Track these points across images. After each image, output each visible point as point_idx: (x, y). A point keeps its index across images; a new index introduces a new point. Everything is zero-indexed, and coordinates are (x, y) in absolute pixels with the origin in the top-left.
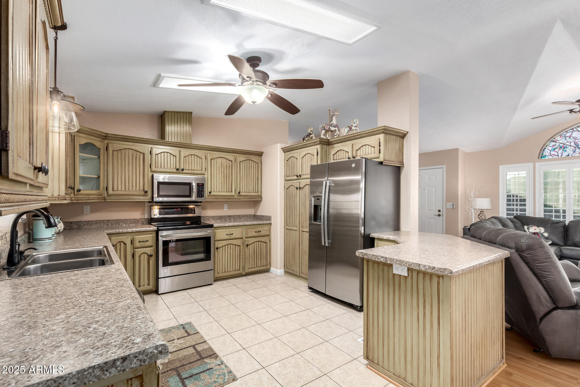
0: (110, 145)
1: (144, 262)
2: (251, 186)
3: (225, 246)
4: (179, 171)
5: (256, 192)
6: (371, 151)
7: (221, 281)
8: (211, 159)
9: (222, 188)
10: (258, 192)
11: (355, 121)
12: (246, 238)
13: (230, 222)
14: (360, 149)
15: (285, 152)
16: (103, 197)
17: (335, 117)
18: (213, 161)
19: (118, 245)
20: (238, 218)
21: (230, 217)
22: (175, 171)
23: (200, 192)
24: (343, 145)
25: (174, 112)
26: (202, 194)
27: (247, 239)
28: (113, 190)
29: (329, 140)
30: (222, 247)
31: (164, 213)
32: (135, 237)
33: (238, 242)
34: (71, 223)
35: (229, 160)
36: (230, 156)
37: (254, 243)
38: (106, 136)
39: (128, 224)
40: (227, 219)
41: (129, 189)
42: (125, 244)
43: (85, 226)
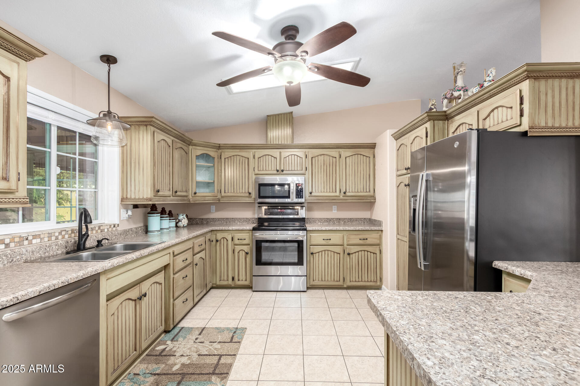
0: (223, 154)
1: (242, 258)
2: (360, 185)
3: (322, 251)
4: (279, 172)
5: (366, 192)
6: (507, 116)
7: (318, 289)
8: (312, 158)
9: (324, 188)
10: (370, 191)
11: (489, 72)
12: (347, 245)
13: (339, 225)
14: (489, 115)
15: (396, 140)
16: (218, 199)
17: (460, 75)
18: (314, 159)
19: (222, 240)
20: (349, 221)
21: (339, 220)
22: (276, 172)
23: (299, 193)
24: (465, 115)
25: (275, 115)
26: (302, 195)
27: (348, 247)
28: (225, 193)
29: (445, 112)
30: (319, 252)
31: (269, 213)
32: (235, 234)
33: (338, 249)
34: (202, 219)
35: (333, 157)
36: (334, 153)
37: (358, 252)
38: (219, 147)
40: (335, 222)
41: (237, 191)
42: (227, 240)
43: (212, 222)
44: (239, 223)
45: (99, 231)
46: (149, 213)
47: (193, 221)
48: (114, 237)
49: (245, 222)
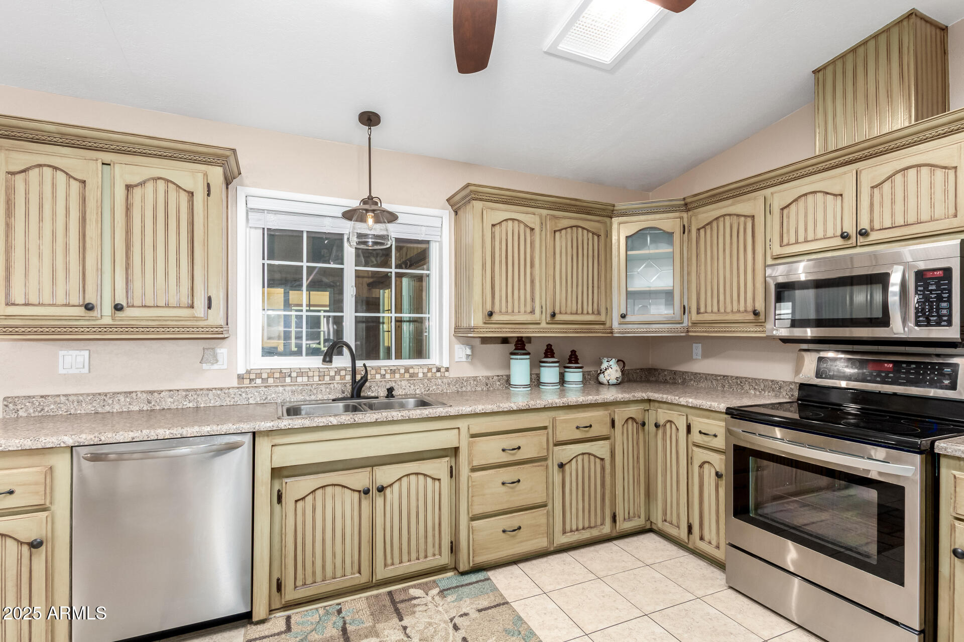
0: (694, 219)
1: (710, 484)
4: (853, 241)
16: (685, 328)
19: (668, 425)
22: (839, 242)
23: (930, 306)
26: (944, 312)
28: (698, 313)
32: (694, 418)
34: (675, 373)
38: (686, 204)
39: (759, 392)
41: (725, 308)
42: (678, 429)
43: (692, 382)
44: (752, 392)
45: (407, 375)
46: (512, 354)
47: (659, 374)
48: (434, 387)
49: (769, 392)
